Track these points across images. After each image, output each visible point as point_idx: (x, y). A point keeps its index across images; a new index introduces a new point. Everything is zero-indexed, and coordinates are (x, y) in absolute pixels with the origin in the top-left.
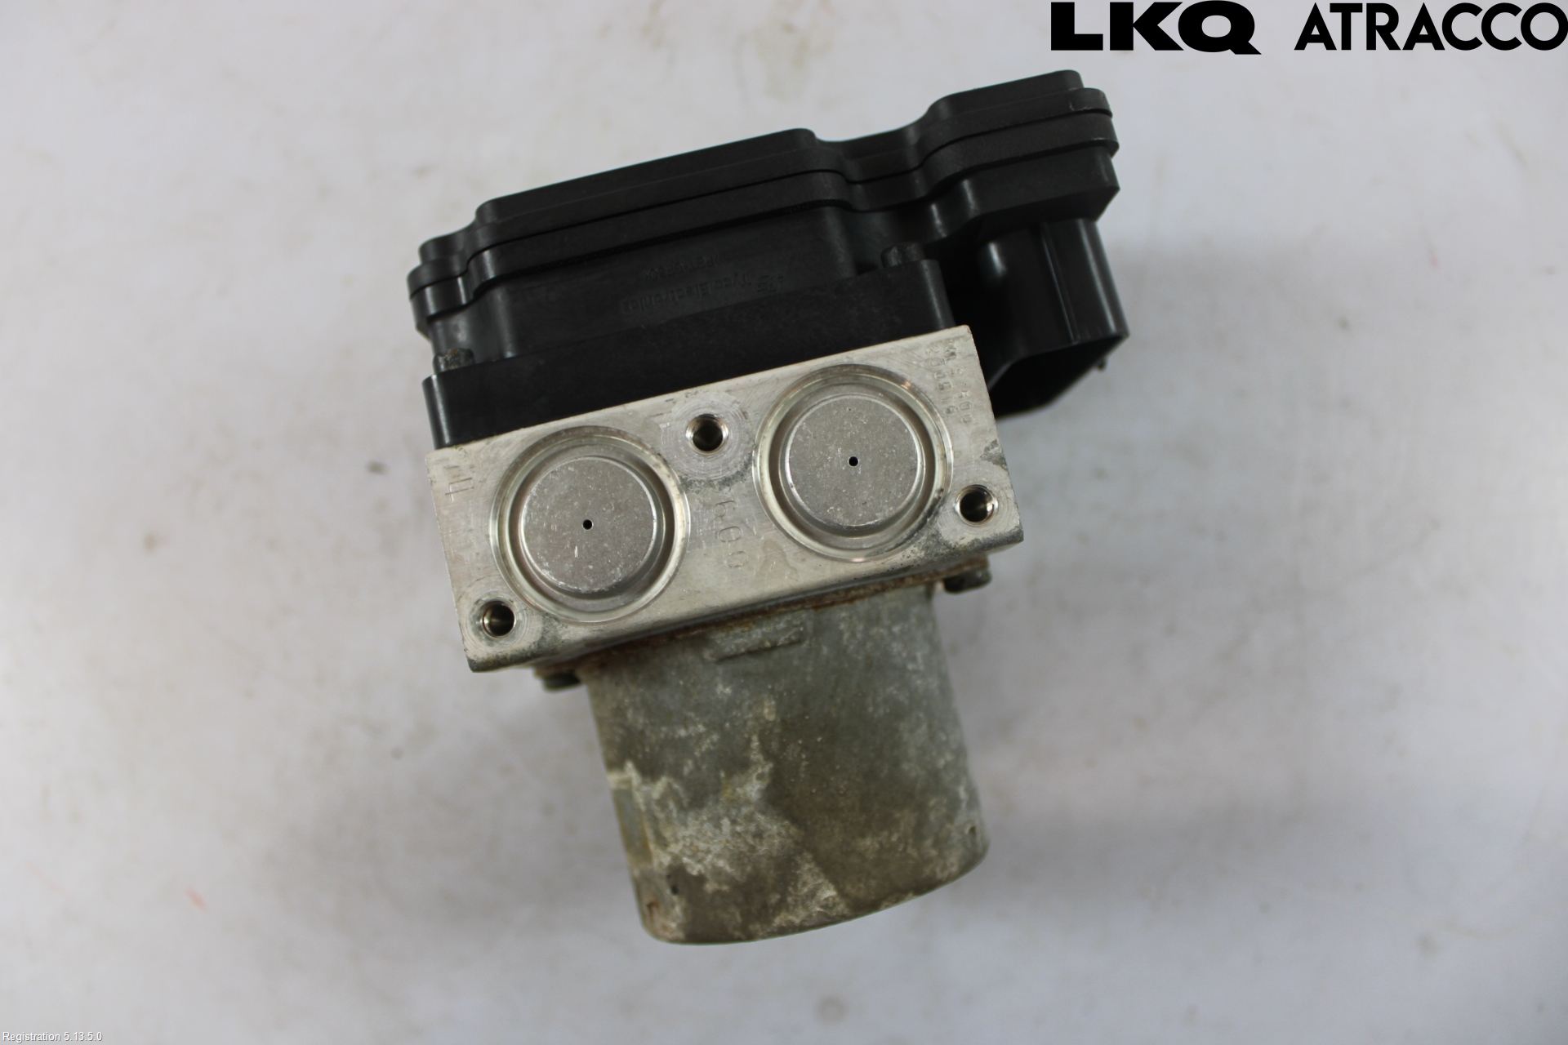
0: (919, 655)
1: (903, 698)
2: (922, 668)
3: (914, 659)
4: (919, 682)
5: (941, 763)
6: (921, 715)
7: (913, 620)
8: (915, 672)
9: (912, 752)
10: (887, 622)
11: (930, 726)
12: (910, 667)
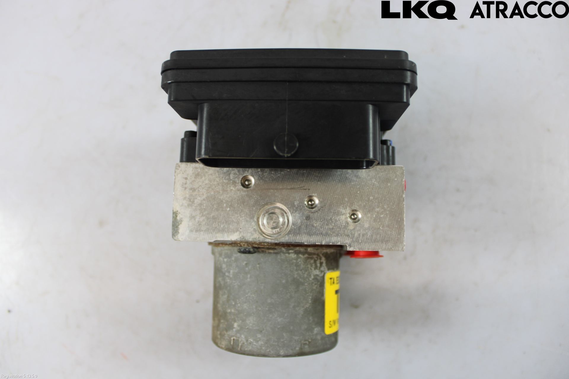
0: (231, 271)
1: (222, 283)
2: (231, 276)
3: (229, 272)
4: (228, 280)
5: (229, 311)
6: (226, 292)
7: (233, 259)
8: (228, 277)
9: (221, 302)
10: (223, 257)
11: (228, 297)
12: (227, 274)
